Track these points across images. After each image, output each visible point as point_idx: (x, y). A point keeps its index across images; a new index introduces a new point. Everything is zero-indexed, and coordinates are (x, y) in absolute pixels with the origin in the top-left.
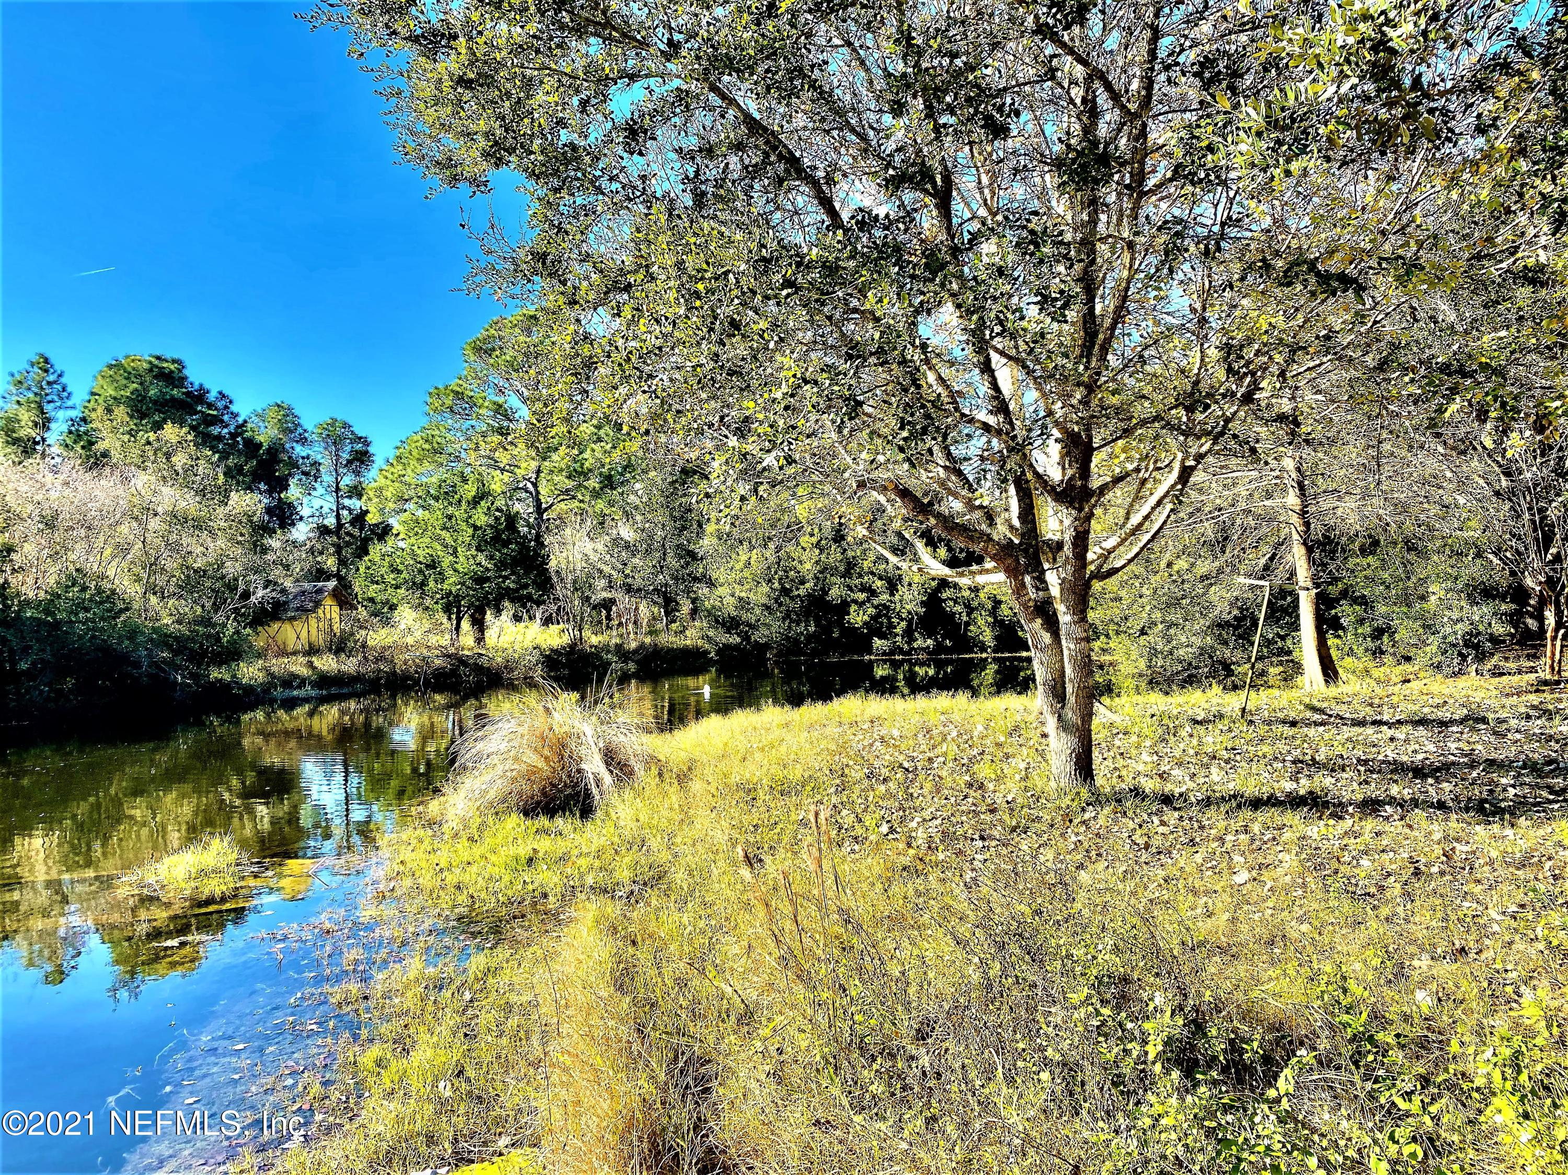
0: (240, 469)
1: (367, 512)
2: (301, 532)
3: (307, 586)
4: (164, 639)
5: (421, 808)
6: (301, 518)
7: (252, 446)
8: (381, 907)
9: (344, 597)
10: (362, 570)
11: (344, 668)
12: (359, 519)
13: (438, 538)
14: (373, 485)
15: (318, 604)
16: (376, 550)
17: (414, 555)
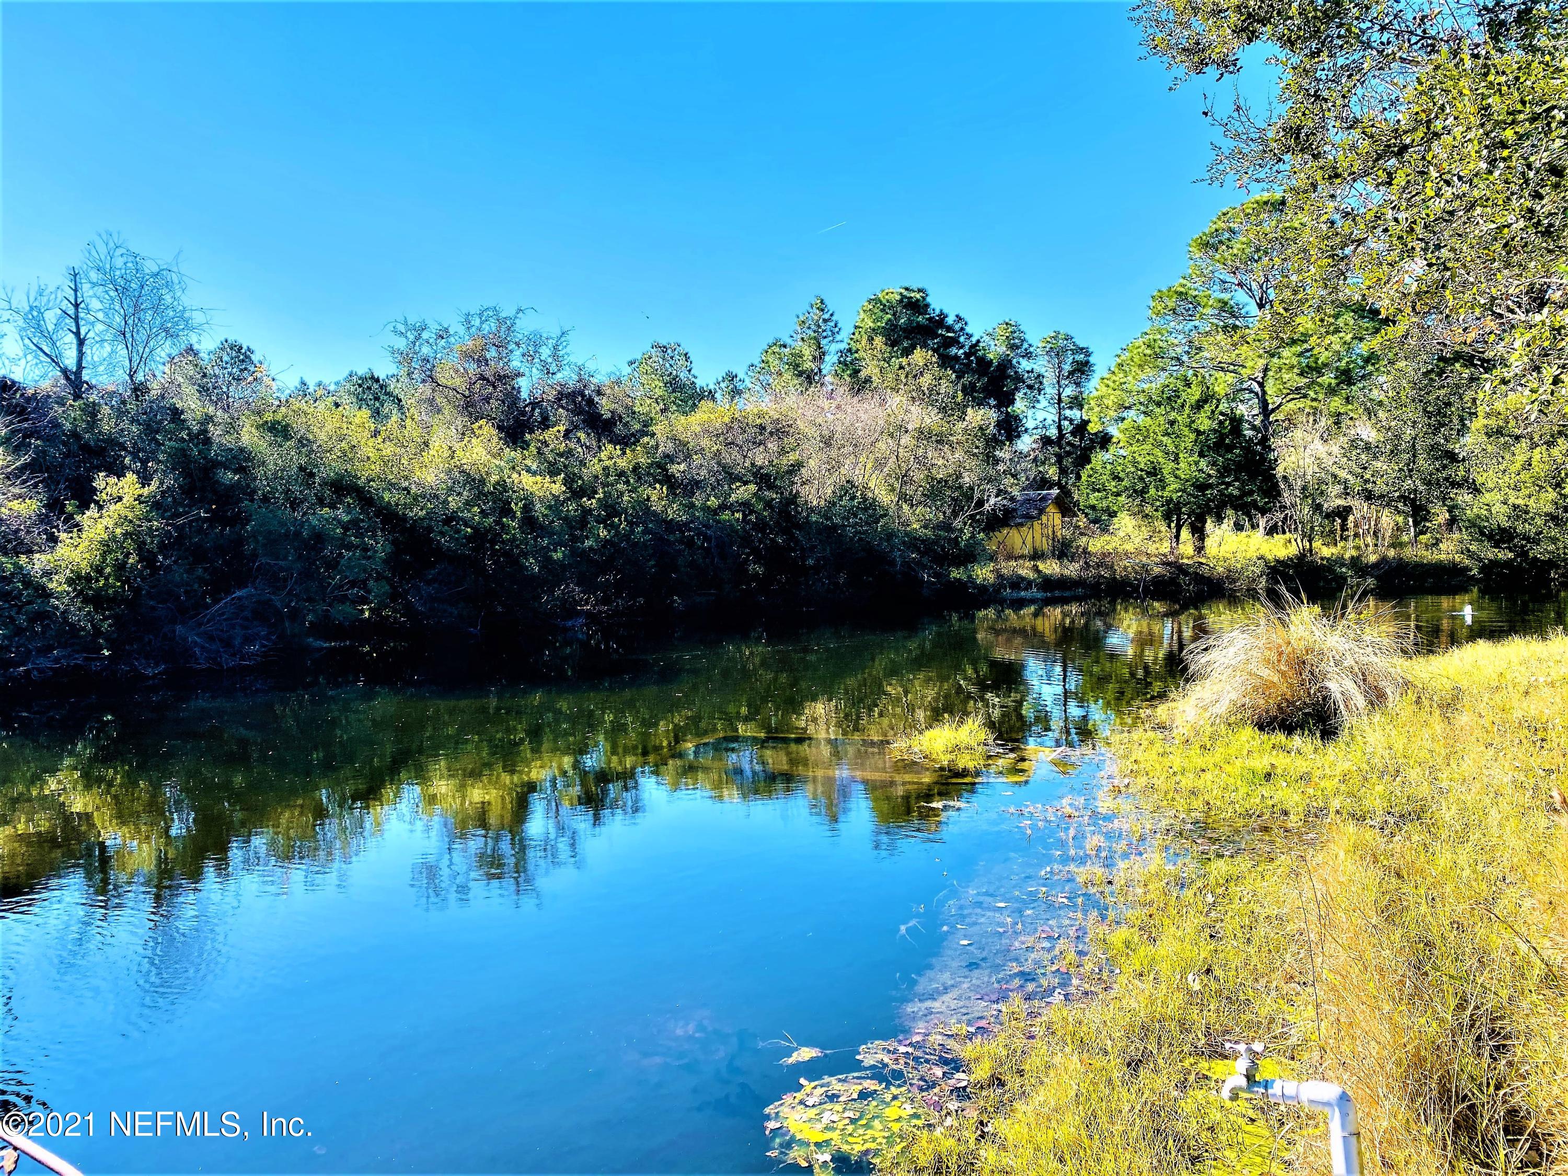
0: (972, 385)
1: (1089, 421)
2: (1025, 443)
3: (1032, 493)
4: (913, 542)
5: (1148, 712)
6: (1026, 430)
7: (984, 363)
8: (1119, 800)
9: (1066, 506)
10: (1084, 478)
11: (1066, 572)
12: (1081, 428)
13: (1160, 444)
14: (1095, 394)
15: (1042, 511)
16: (1099, 458)
17: (1135, 463)
